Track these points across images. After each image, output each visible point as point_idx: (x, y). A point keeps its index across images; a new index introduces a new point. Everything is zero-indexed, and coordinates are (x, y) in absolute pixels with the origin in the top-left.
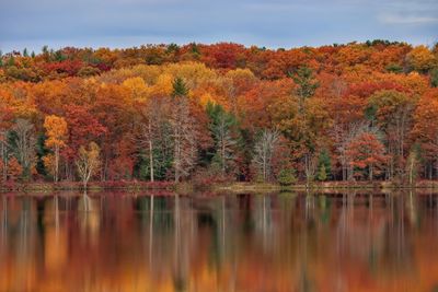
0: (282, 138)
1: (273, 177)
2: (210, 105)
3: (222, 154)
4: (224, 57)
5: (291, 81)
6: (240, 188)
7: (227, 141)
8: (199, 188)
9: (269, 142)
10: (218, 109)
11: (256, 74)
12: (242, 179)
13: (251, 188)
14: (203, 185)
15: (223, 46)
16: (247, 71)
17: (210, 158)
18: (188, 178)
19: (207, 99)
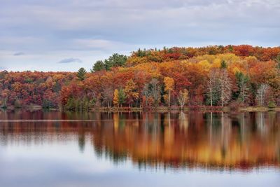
0: (269, 87)
1: (266, 104)
2: (237, 73)
3: (243, 94)
4: (244, 51)
5: (274, 62)
6: (251, 109)
7: (245, 88)
8: (233, 109)
9: (264, 89)
10: (241, 74)
11: (258, 58)
12: (251, 105)
13: (255, 109)
14: (234, 108)
15: (243, 46)
16: (254, 57)
17: (237, 96)
18: (227, 105)
19: (236, 70)
